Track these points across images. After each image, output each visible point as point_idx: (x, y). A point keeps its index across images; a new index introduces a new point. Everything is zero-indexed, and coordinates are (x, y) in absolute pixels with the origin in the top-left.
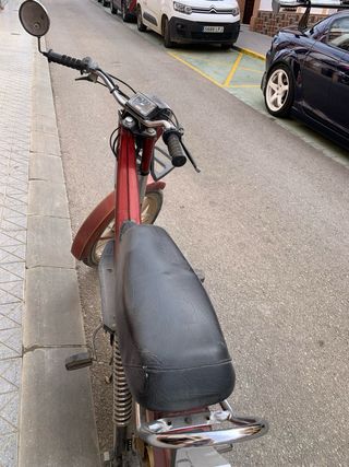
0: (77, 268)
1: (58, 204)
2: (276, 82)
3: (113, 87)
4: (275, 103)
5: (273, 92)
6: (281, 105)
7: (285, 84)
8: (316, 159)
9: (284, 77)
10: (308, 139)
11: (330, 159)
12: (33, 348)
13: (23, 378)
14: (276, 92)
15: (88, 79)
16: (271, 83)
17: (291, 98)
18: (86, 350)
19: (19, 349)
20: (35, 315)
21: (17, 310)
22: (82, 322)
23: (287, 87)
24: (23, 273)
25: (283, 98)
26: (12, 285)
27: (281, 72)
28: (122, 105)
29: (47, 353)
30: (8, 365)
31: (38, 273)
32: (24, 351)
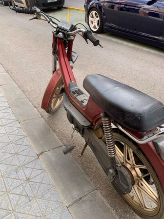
0: (42, 117)
1: (18, 93)
2: (92, 17)
3: (49, 20)
4: (95, 27)
5: (92, 22)
6: (98, 28)
7: (97, 17)
8: (122, 47)
9: (96, 14)
10: (115, 40)
11: (127, 45)
12: (42, 153)
13: (44, 166)
14: (94, 22)
15: (36, 18)
16: (90, 18)
17: (102, 23)
18: (64, 147)
19: (36, 155)
20: (35, 140)
21: (25, 141)
22: (57, 137)
23: (98, 18)
24: (19, 125)
25: (98, 24)
26: (17, 131)
27: (94, 12)
28: (55, 28)
29: (49, 153)
30: (34, 163)
31: (26, 123)
32: (38, 156)
